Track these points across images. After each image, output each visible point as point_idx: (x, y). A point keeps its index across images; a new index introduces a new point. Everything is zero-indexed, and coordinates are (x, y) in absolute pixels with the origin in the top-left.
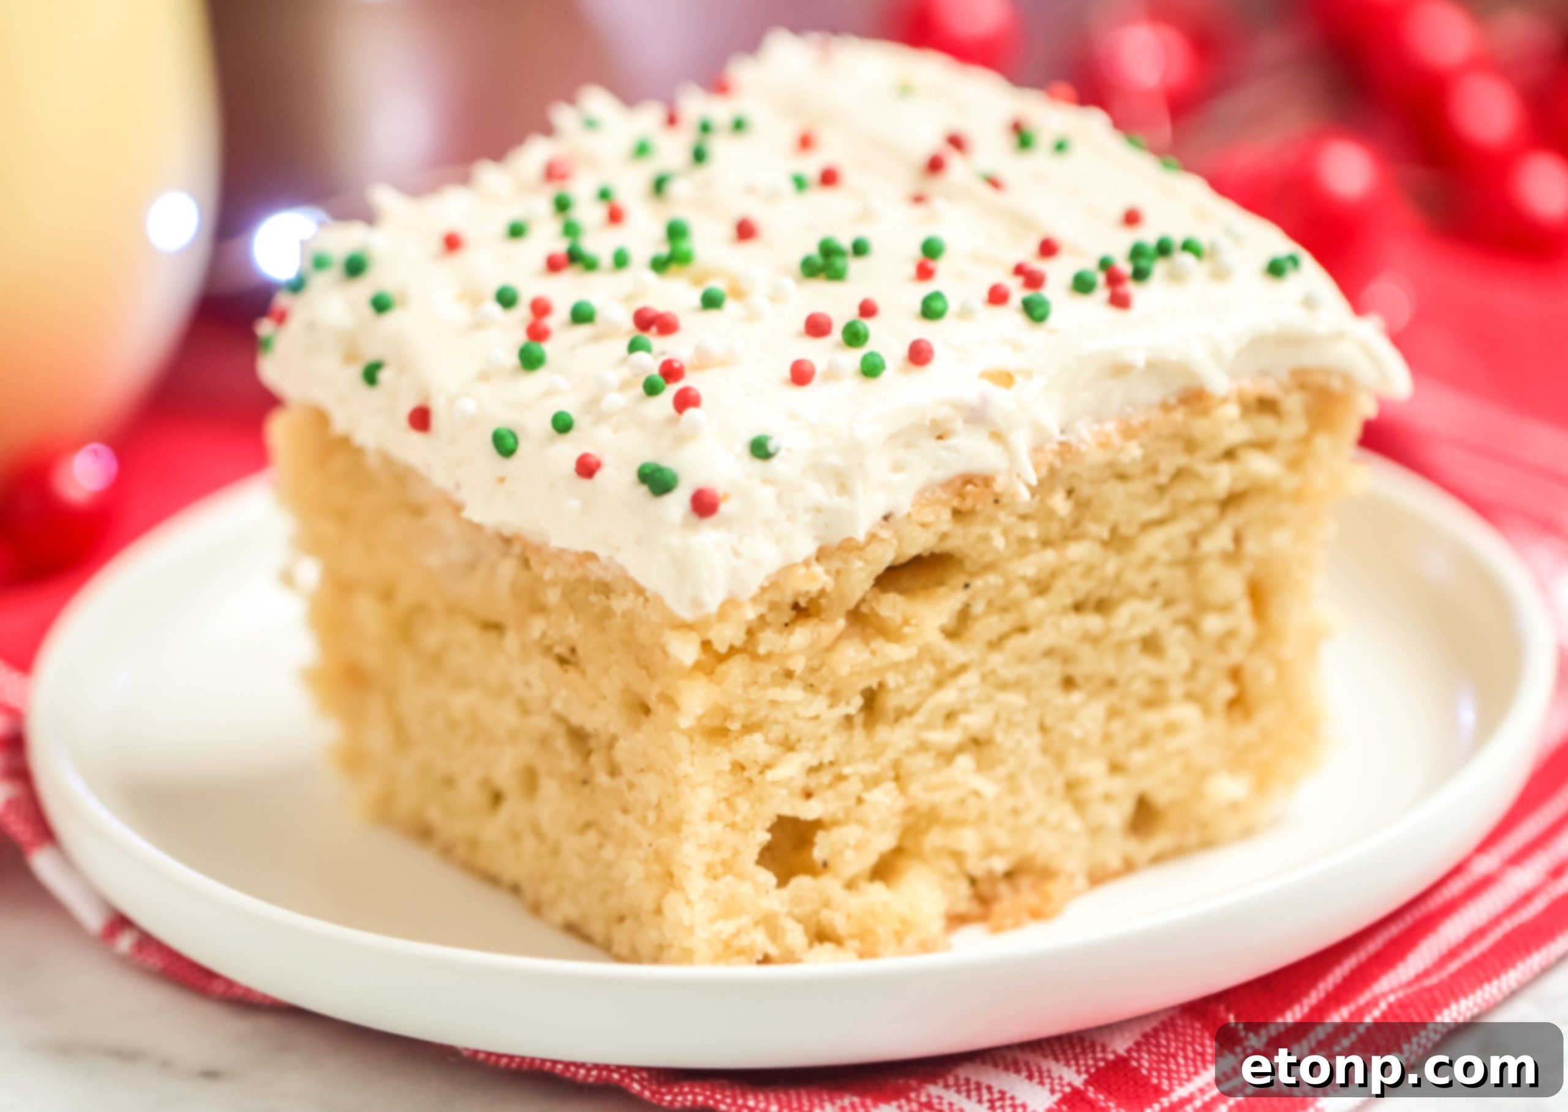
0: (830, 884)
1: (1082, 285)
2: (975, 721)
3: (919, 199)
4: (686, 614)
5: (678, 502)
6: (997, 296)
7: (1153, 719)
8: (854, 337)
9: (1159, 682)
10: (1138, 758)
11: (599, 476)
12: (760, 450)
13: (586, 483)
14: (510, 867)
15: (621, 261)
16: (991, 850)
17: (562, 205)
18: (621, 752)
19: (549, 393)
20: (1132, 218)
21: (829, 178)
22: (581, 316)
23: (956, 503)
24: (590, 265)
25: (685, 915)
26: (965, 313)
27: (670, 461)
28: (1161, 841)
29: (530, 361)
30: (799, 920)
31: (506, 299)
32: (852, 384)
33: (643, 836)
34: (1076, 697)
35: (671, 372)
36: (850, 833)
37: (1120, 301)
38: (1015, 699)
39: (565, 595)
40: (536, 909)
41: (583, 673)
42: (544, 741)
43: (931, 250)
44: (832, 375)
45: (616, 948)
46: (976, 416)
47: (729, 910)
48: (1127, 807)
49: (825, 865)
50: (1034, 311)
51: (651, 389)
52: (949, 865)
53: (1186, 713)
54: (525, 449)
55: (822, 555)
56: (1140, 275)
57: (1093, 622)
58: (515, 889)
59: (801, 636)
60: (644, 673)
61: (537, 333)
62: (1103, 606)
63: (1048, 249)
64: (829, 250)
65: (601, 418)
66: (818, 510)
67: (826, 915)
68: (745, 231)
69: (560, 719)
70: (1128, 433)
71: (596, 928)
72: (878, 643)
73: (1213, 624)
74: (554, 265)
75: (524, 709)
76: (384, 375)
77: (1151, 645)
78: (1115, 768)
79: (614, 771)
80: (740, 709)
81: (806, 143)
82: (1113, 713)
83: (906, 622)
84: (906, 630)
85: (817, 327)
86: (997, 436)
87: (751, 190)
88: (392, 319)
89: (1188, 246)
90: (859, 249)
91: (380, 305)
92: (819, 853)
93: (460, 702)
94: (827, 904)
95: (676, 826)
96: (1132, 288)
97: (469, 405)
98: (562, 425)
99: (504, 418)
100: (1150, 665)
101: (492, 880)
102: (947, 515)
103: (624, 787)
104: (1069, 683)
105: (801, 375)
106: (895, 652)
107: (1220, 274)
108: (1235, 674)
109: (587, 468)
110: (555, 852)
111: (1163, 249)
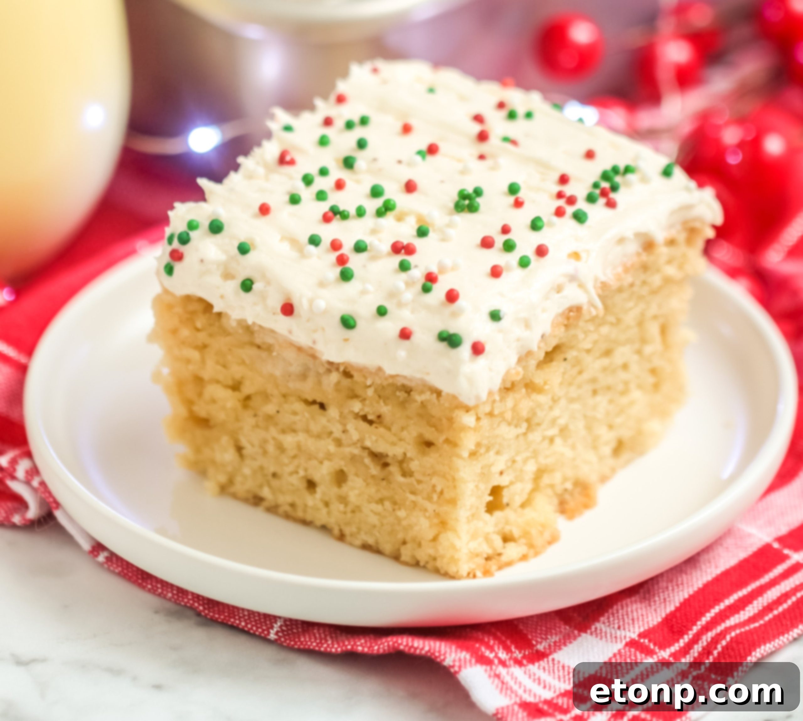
0: (508, 513)
1: (591, 199)
2: (562, 422)
3: (482, 157)
4: (471, 403)
5: (465, 350)
6: (559, 213)
7: (624, 400)
8: (509, 247)
9: (626, 383)
10: (619, 420)
11: (414, 338)
12: (495, 316)
13: (406, 343)
14: (322, 517)
15: (360, 213)
16: (565, 479)
17: (308, 180)
18: (414, 465)
19: (364, 292)
20: (590, 155)
21: (432, 150)
22: (359, 248)
23: (566, 322)
24: (344, 216)
25: (458, 543)
26: (551, 224)
27: (453, 328)
28: (625, 456)
29: (346, 276)
30: (498, 533)
31: (314, 241)
32: (519, 272)
33: (430, 507)
34: (599, 398)
35: (431, 278)
36: (518, 487)
37: (611, 204)
38: (576, 406)
39: (376, 391)
40: (341, 537)
41: (389, 429)
42: (353, 459)
43: (513, 189)
44: (509, 268)
45: (404, 558)
46: (573, 278)
47: (474, 537)
48: (613, 444)
49: (508, 505)
50: (579, 217)
51: (426, 290)
52: (549, 492)
53: (636, 395)
54: (361, 324)
55: (520, 360)
56: (614, 188)
57: (605, 361)
58: (324, 528)
59: (510, 402)
60: (433, 429)
61: (342, 260)
62: (608, 353)
63: (564, 180)
64: (463, 196)
65: (400, 305)
66: (518, 340)
67: (507, 529)
68: (410, 187)
69: (364, 448)
70: (627, 270)
71: (387, 548)
72: (535, 396)
73: (648, 349)
74: (327, 219)
75: (339, 443)
76: (256, 287)
77: (625, 367)
78: (610, 427)
79: (406, 473)
80: (485, 442)
81: (407, 129)
82: (611, 402)
83: (545, 383)
84: (547, 387)
85: (487, 243)
86: (581, 286)
87: (400, 162)
88: (251, 256)
89: (628, 170)
90: (478, 192)
91: (243, 250)
92: (505, 500)
93: (289, 440)
94: (507, 522)
95: (453, 502)
96: (612, 195)
97: (322, 304)
98: (382, 312)
99: (344, 308)
100: (623, 375)
101: (305, 523)
102: (563, 329)
103: (415, 483)
104: (595, 392)
105: (496, 272)
106: (542, 399)
107: (645, 180)
108: (653, 371)
109: (405, 334)
110: (356, 510)
111: (615, 170)
